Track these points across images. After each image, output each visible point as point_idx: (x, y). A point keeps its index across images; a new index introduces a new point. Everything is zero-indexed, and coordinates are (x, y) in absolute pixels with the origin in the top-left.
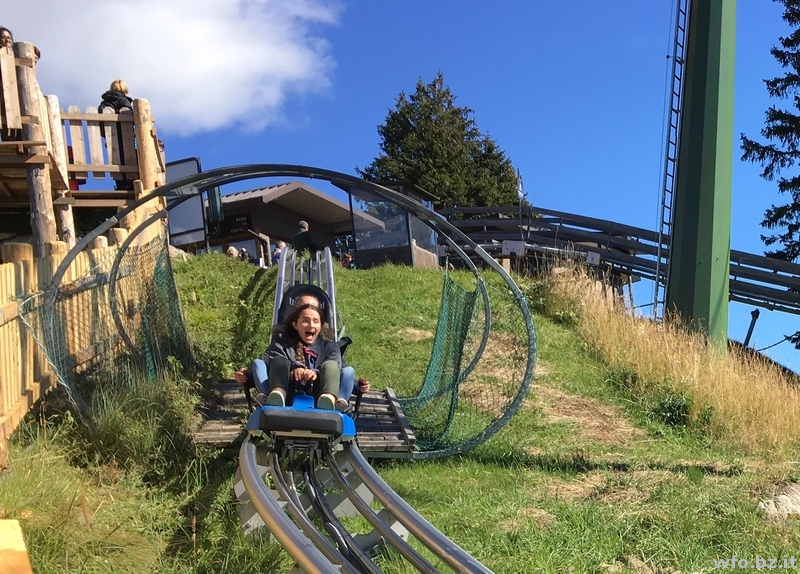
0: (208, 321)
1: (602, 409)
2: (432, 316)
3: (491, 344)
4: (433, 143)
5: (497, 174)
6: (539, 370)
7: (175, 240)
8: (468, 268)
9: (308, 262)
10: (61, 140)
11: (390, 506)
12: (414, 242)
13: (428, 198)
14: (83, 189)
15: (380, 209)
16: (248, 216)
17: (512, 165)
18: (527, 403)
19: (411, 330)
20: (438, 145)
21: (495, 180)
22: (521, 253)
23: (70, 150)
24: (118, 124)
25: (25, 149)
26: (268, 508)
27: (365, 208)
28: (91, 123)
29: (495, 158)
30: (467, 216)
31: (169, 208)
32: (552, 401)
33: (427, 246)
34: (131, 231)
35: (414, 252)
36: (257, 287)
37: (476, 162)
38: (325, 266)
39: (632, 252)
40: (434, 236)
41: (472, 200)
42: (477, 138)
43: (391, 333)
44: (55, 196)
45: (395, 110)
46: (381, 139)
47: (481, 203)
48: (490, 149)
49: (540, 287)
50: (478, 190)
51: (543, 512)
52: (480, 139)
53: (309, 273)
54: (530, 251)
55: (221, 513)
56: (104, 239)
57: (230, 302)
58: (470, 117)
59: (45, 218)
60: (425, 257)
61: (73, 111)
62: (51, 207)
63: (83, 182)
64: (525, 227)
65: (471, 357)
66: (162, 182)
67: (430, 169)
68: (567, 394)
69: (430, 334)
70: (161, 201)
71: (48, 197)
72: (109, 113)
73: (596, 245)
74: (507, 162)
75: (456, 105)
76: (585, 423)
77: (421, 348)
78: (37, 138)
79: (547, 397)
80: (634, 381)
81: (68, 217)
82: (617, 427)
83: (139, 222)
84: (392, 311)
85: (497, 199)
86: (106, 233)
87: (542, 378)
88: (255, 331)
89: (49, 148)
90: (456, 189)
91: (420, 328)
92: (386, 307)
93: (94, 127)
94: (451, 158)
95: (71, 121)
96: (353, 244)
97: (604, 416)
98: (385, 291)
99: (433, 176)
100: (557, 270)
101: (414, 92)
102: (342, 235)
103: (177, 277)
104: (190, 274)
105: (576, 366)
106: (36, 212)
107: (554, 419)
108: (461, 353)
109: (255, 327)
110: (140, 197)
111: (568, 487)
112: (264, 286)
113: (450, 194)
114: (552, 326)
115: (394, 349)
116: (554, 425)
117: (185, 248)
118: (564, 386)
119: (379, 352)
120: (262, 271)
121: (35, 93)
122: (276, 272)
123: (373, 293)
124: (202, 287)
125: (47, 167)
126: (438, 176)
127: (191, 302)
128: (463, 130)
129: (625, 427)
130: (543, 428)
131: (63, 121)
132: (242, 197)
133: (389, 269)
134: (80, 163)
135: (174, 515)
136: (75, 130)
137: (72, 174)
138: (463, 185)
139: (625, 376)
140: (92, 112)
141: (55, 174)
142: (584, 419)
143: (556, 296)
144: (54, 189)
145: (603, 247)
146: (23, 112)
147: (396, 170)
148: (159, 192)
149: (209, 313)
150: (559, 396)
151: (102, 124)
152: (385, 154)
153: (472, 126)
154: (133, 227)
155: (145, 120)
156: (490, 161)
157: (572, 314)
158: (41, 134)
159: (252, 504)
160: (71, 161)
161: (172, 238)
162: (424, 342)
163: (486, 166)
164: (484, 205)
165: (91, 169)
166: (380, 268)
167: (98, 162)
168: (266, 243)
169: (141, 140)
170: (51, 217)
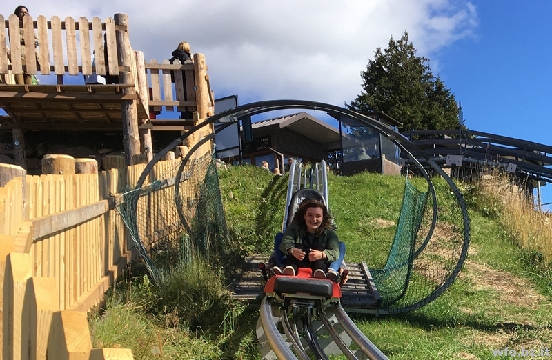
0: (241, 213)
1: (515, 280)
2: (395, 210)
3: (437, 231)
4: (399, 84)
5: (444, 106)
6: (471, 251)
7: (220, 155)
8: (422, 175)
9: (310, 170)
10: (145, 83)
11: (363, 348)
12: (384, 156)
13: (394, 124)
14: (159, 118)
15: (361, 132)
16: (269, 137)
17: (455, 99)
18: (462, 275)
19: (380, 221)
20: (402, 85)
21: (442, 110)
22: (460, 164)
23: (150, 90)
24: (184, 72)
25: (121, 90)
26: (279, 347)
27: (350, 131)
28: (165, 71)
29: (443, 94)
30: (421, 137)
31: (216, 132)
32: (480, 274)
33: (392, 159)
34: (190, 148)
35: (384, 164)
36: (274, 189)
37: (429, 97)
38: (321, 173)
39: (541, 163)
40: (398, 151)
41: (426, 125)
42: (430, 80)
43: (365, 222)
44: (140, 124)
45: (373, 60)
46: (363, 81)
47: (432, 127)
48: (440, 88)
49: (472, 190)
50: (430, 118)
51: (472, 356)
52: (433, 80)
53: (311, 178)
54: (467, 163)
55: (247, 349)
56: (172, 154)
57: (256, 199)
58: (426, 64)
59: (133, 138)
60: (391, 167)
61: (154, 63)
62: (137, 130)
63: (159, 113)
64: (463, 145)
65: (423, 240)
66: (212, 114)
67: (397, 103)
68: (491, 268)
69: (393, 223)
70: (211, 127)
71: (135, 123)
72: (177, 64)
73: (514, 158)
74: (452, 97)
75: (416, 56)
76: (503, 290)
77: (387, 234)
78: (129, 82)
79: (476, 270)
80: (540, 260)
81: (148, 138)
82: (527, 294)
83: (196, 142)
84: (367, 206)
85: (444, 124)
86: (174, 150)
87: (473, 256)
88: (272, 220)
89: (137, 89)
90: (414, 118)
91: (387, 219)
92: (363, 204)
93: (167, 75)
94: (412, 94)
95: (152, 69)
96: (341, 158)
97: (517, 286)
98: (363, 192)
99: (399, 108)
100: (486, 177)
101: (387, 47)
102: (333, 151)
103: (221, 181)
104: (229, 178)
105: (497, 248)
106: (127, 134)
107: (481, 287)
108: (416, 238)
109: (272, 217)
110: (197, 124)
111: (490, 337)
112: (279, 188)
113: (410, 122)
114: (481, 219)
115: (367, 234)
116: (480, 292)
117: (226, 160)
118: (488, 263)
119: (357, 236)
120: (278, 177)
121: (129, 51)
122: (288, 177)
123: (354, 193)
124: (237, 188)
125: (135, 102)
126: (402, 108)
127: (229, 199)
128: (421, 73)
129: (532, 294)
130: (473, 293)
131: (146, 69)
132: (265, 124)
133: (366, 175)
134: (157, 99)
135: (215, 350)
136: (154, 77)
137: (151, 108)
138: (420, 114)
139: (534, 256)
140: (166, 63)
141: (140, 108)
142: (502, 287)
143: (484, 195)
144: (140, 118)
145: (519, 159)
146: (120, 64)
147: (373, 103)
148: (210, 120)
149: (242, 207)
150: (484, 270)
151: (172, 72)
152: (365, 92)
153: (427, 71)
154: (192, 145)
155: (201, 69)
156: (439, 97)
157: (495, 209)
158: (132, 79)
159: (268, 344)
160: (151, 98)
161: (217, 153)
162: (389, 229)
163: (436, 100)
164: (434, 129)
165: (164, 103)
166: (359, 175)
167: (169, 99)
168: (281, 157)
169: (199, 83)
170: (137, 138)
